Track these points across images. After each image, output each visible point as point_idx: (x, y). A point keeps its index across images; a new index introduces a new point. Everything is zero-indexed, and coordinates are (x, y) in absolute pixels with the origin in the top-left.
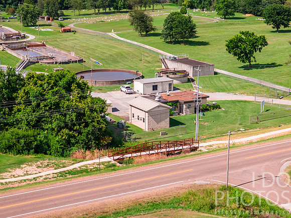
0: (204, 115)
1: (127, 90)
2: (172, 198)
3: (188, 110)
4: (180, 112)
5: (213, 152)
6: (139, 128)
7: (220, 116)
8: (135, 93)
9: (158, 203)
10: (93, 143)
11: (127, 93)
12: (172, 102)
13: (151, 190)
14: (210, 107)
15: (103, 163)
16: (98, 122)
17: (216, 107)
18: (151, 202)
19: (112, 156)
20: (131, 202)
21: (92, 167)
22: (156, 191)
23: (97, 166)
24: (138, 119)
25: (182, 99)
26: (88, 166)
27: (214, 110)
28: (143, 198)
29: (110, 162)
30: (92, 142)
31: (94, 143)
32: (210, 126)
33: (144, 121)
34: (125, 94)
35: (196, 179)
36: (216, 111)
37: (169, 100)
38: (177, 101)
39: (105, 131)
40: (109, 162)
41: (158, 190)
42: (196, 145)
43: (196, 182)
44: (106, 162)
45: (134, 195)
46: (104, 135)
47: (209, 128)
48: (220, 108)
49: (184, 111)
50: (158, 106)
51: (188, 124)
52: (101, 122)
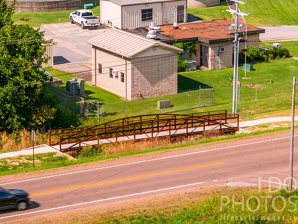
0: (252, 69)
1: (84, 20)
2: (180, 210)
3: (218, 59)
4: (201, 65)
5: (266, 134)
6: (112, 94)
7: (288, 71)
8: (102, 26)
9: (151, 219)
10: (15, 120)
11: (85, 28)
12: (184, 41)
13: (138, 197)
14: (267, 53)
15: (39, 157)
16: (27, 76)
17: (281, 53)
18: (139, 218)
19: (58, 144)
20: (99, 217)
21: (17, 164)
22: (147, 199)
23: (26, 161)
24: (111, 76)
25: (205, 36)
26: (8, 160)
27: (276, 60)
28: (123, 210)
29: (54, 153)
30: (13, 117)
31: (19, 120)
32: (264, 91)
33: (123, 80)
34: (80, 29)
35: (230, 179)
36: (281, 62)
37: (177, 37)
38: (195, 40)
39: (41, 95)
40: (50, 154)
41: (151, 197)
42: (232, 124)
43: (229, 184)
44: (44, 155)
45: (104, 206)
46: (38, 104)
47: (263, 95)
48: (288, 56)
49: (209, 62)
50: (154, 47)
51: (217, 86)
52: (33, 77)
